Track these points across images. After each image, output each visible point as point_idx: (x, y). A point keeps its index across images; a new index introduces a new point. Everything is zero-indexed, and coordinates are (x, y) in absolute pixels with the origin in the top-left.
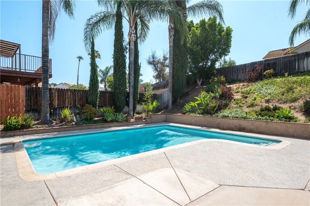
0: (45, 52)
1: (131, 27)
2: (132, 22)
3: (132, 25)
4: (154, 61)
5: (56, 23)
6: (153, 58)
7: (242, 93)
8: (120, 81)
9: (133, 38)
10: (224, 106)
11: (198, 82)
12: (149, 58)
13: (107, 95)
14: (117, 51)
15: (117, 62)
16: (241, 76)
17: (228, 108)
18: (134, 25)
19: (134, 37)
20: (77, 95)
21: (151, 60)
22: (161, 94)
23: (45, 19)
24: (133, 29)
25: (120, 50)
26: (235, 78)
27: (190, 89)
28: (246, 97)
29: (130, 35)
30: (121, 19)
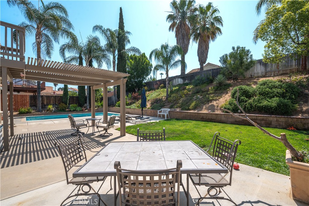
2: (87, 62)
26: (153, 88)
30: (82, 60)
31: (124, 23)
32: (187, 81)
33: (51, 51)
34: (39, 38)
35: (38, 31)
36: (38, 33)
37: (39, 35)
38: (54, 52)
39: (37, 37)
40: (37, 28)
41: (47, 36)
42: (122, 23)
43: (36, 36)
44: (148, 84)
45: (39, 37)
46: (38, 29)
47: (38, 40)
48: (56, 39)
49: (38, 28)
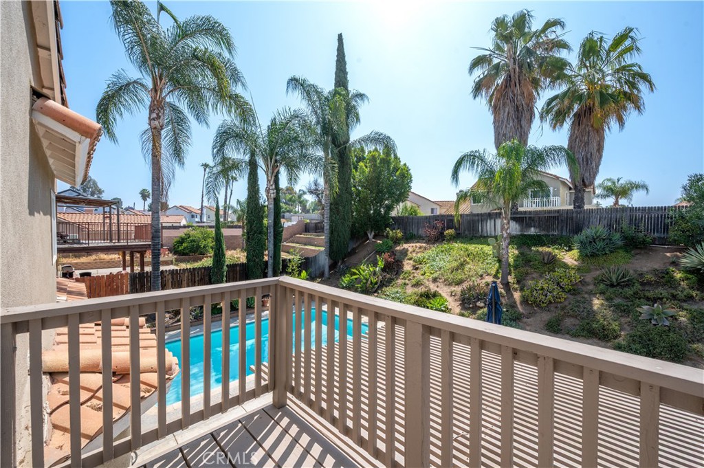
0: (156, 232)
1: (269, 181)
2: (270, 175)
3: (270, 178)
4: (316, 190)
5: (169, 193)
6: (316, 185)
7: (415, 261)
8: (254, 251)
9: (272, 195)
10: (387, 282)
11: (369, 234)
12: (310, 184)
13: (238, 268)
14: (250, 212)
15: (251, 227)
16: (422, 232)
17: (392, 284)
18: (273, 178)
19: (273, 193)
20: (196, 275)
21: (313, 187)
22: (315, 256)
23: (156, 192)
24: (272, 183)
25: (255, 210)
26: (415, 233)
27: (358, 243)
28: (417, 269)
29: (267, 191)
30: (256, 170)
31: (346, 73)
32: (532, 229)
33: (184, 147)
34: (158, 117)
35: (155, 97)
36: (156, 102)
37: (157, 107)
38: (190, 148)
39: (154, 115)
40: (152, 89)
41: (175, 109)
42: (343, 72)
43: (151, 112)
44: (401, 222)
45: (158, 114)
46: (156, 91)
47: (156, 122)
48: (200, 116)
49: (155, 89)
